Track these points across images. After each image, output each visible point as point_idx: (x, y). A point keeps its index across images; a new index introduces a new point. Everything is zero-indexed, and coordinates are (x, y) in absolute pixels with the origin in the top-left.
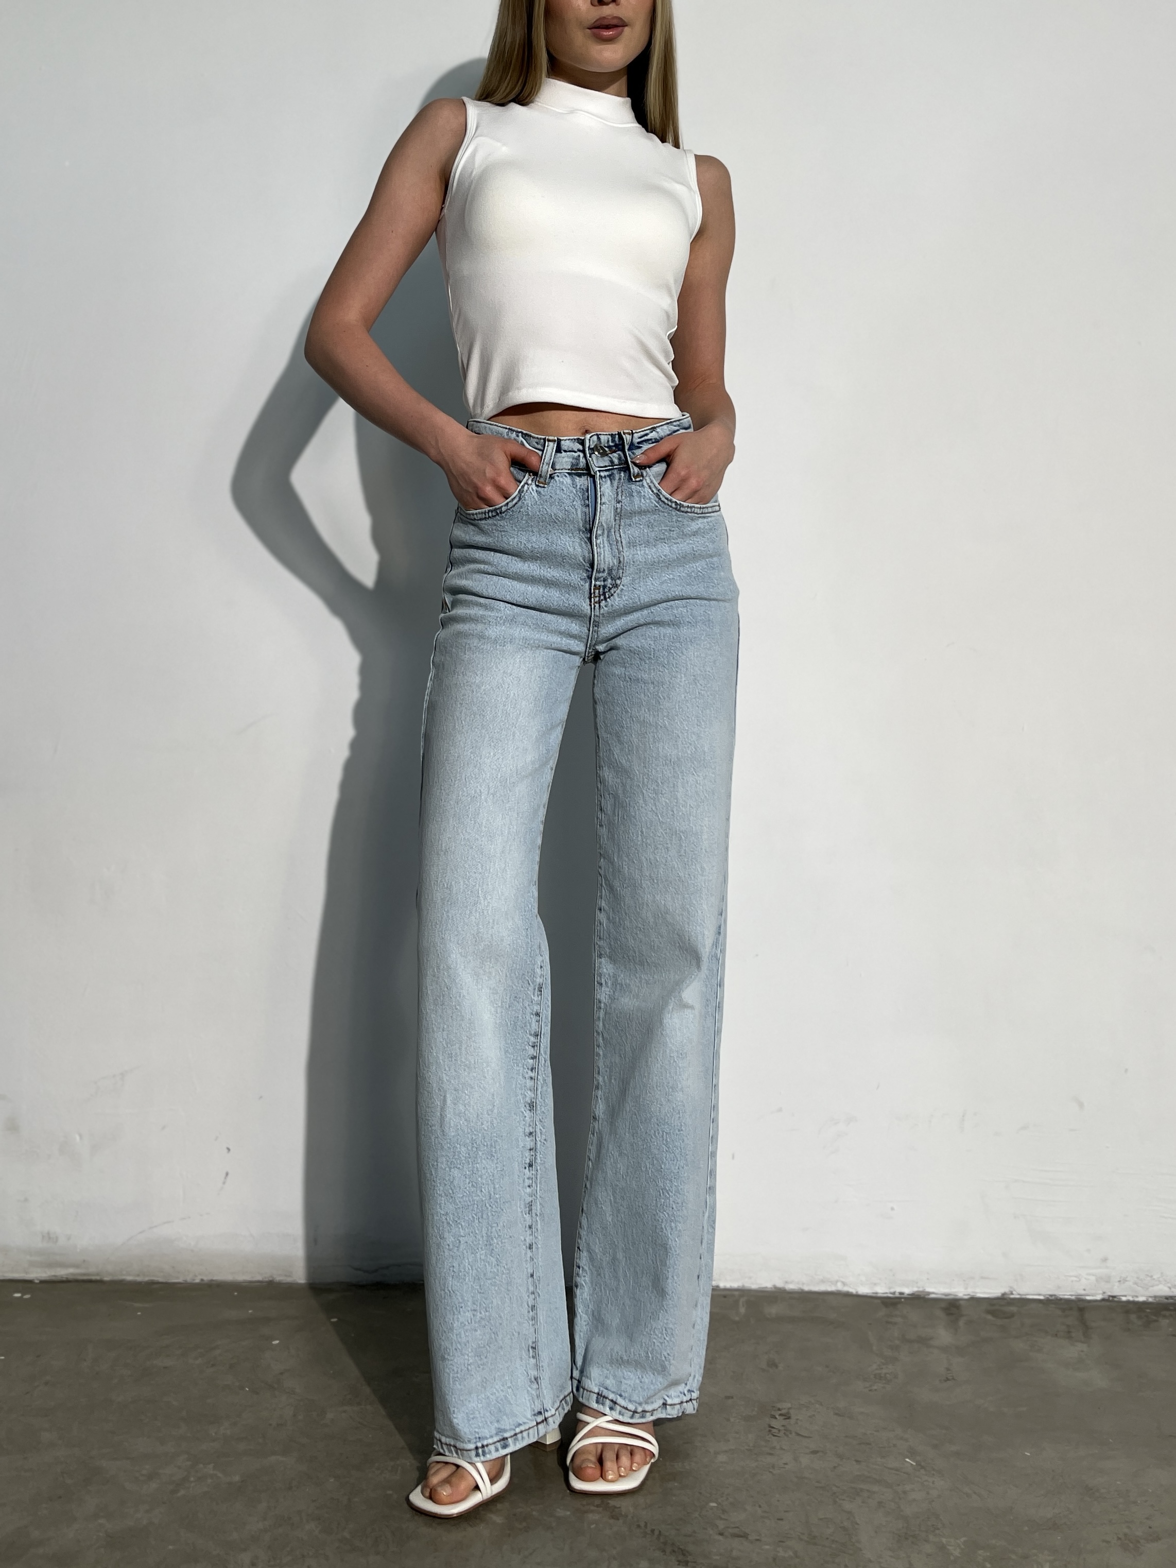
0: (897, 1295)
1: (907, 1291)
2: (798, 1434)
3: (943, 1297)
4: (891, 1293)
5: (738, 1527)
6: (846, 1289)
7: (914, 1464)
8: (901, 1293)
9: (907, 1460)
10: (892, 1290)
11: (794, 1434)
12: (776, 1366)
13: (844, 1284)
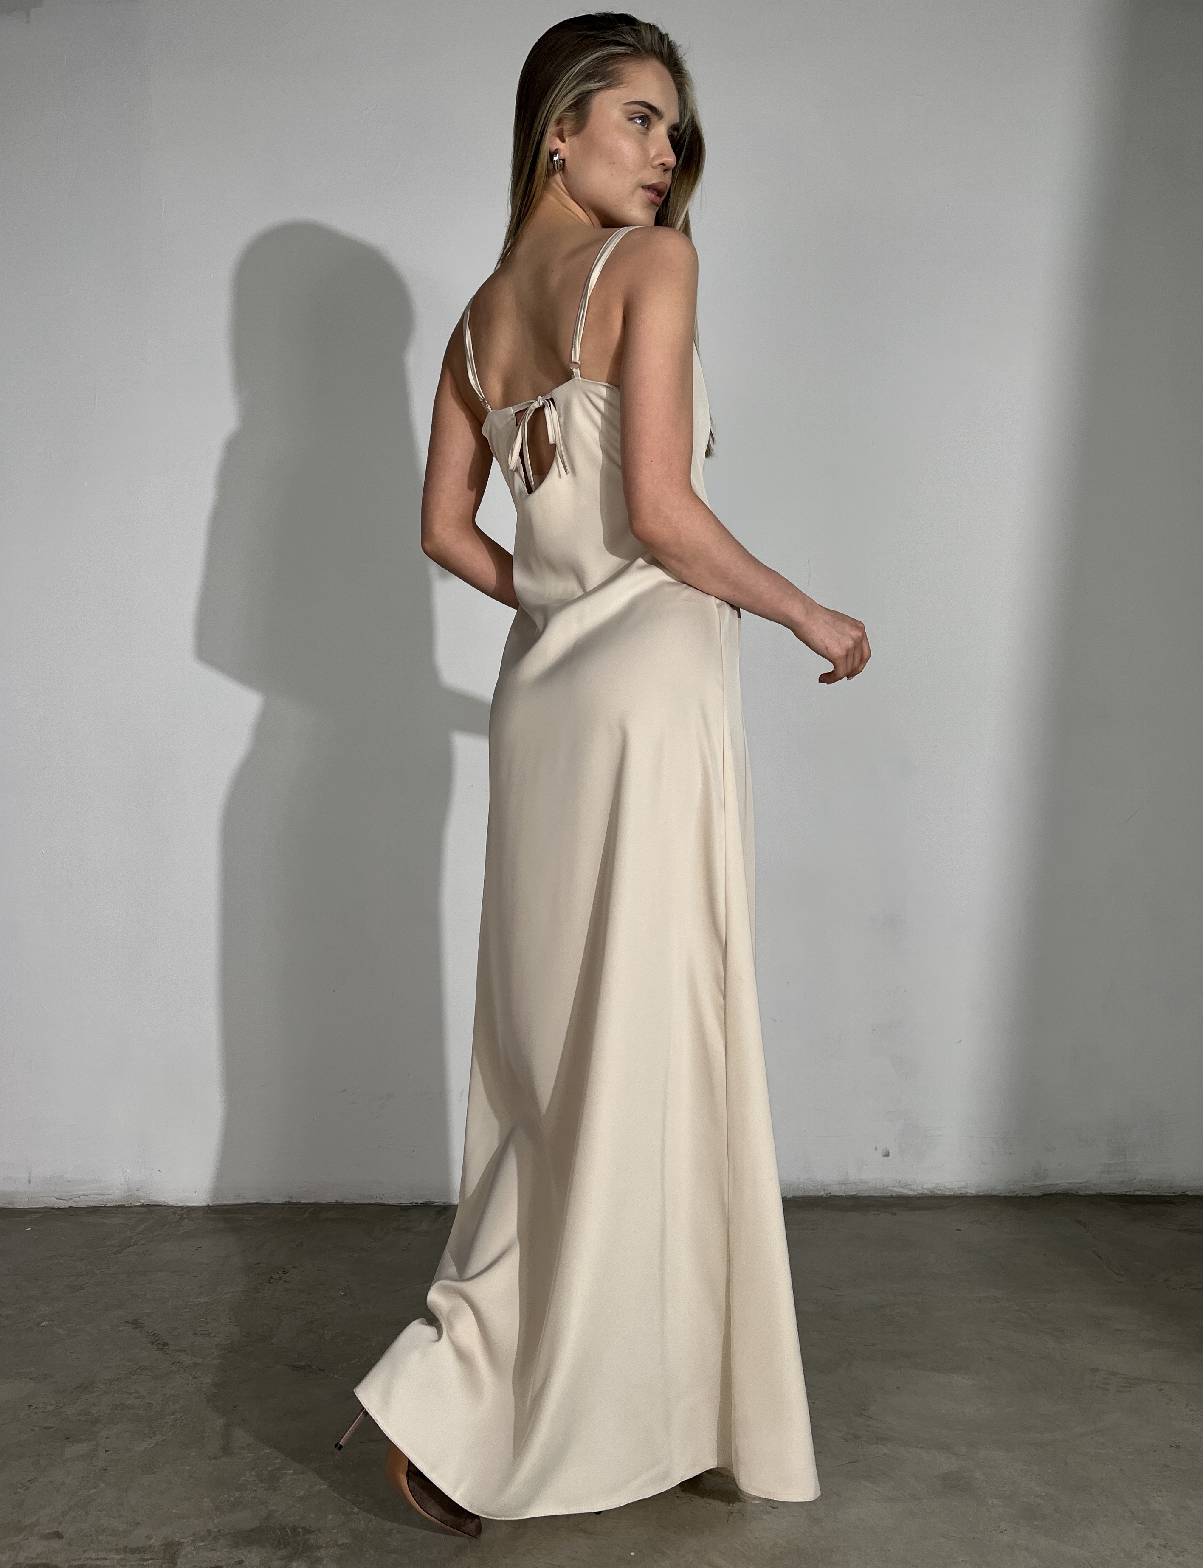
0: (414, 1204)
1: (420, 1201)
2: (285, 1281)
3: (442, 1204)
4: (410, 1203)
5: (208, 1330)
6: (382, 1202)
7: (342, 1294)
8: (416, 1203)
9: (340, 1292)
10: (411, 1202)
11: (283, 1281)
12: (302, 1245)
13: (381, 1198)
